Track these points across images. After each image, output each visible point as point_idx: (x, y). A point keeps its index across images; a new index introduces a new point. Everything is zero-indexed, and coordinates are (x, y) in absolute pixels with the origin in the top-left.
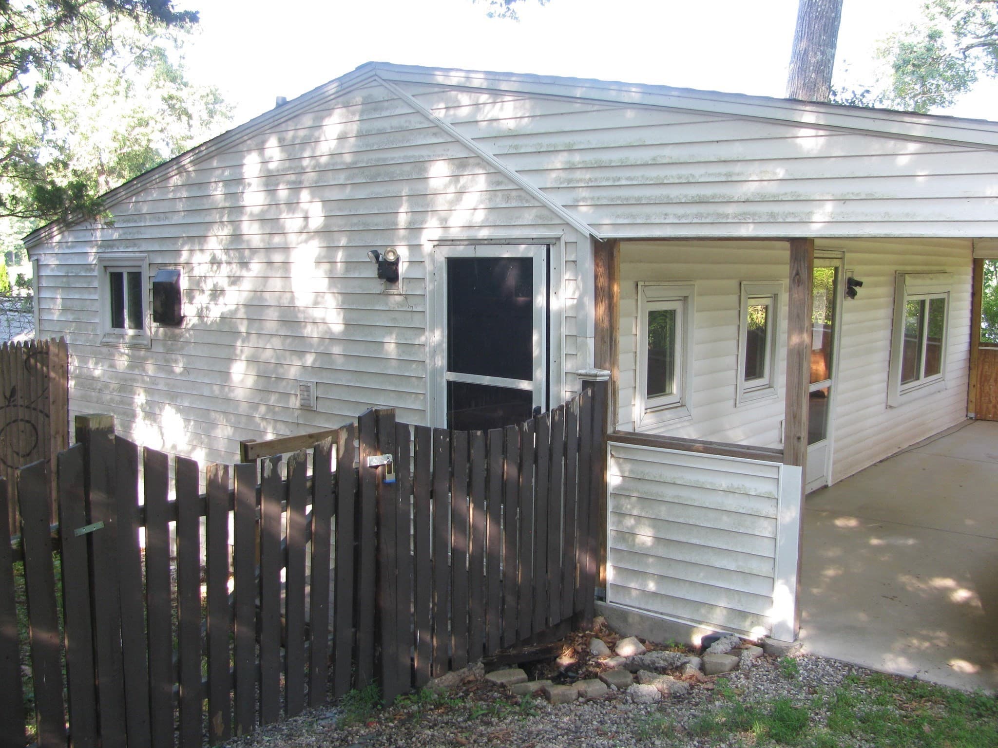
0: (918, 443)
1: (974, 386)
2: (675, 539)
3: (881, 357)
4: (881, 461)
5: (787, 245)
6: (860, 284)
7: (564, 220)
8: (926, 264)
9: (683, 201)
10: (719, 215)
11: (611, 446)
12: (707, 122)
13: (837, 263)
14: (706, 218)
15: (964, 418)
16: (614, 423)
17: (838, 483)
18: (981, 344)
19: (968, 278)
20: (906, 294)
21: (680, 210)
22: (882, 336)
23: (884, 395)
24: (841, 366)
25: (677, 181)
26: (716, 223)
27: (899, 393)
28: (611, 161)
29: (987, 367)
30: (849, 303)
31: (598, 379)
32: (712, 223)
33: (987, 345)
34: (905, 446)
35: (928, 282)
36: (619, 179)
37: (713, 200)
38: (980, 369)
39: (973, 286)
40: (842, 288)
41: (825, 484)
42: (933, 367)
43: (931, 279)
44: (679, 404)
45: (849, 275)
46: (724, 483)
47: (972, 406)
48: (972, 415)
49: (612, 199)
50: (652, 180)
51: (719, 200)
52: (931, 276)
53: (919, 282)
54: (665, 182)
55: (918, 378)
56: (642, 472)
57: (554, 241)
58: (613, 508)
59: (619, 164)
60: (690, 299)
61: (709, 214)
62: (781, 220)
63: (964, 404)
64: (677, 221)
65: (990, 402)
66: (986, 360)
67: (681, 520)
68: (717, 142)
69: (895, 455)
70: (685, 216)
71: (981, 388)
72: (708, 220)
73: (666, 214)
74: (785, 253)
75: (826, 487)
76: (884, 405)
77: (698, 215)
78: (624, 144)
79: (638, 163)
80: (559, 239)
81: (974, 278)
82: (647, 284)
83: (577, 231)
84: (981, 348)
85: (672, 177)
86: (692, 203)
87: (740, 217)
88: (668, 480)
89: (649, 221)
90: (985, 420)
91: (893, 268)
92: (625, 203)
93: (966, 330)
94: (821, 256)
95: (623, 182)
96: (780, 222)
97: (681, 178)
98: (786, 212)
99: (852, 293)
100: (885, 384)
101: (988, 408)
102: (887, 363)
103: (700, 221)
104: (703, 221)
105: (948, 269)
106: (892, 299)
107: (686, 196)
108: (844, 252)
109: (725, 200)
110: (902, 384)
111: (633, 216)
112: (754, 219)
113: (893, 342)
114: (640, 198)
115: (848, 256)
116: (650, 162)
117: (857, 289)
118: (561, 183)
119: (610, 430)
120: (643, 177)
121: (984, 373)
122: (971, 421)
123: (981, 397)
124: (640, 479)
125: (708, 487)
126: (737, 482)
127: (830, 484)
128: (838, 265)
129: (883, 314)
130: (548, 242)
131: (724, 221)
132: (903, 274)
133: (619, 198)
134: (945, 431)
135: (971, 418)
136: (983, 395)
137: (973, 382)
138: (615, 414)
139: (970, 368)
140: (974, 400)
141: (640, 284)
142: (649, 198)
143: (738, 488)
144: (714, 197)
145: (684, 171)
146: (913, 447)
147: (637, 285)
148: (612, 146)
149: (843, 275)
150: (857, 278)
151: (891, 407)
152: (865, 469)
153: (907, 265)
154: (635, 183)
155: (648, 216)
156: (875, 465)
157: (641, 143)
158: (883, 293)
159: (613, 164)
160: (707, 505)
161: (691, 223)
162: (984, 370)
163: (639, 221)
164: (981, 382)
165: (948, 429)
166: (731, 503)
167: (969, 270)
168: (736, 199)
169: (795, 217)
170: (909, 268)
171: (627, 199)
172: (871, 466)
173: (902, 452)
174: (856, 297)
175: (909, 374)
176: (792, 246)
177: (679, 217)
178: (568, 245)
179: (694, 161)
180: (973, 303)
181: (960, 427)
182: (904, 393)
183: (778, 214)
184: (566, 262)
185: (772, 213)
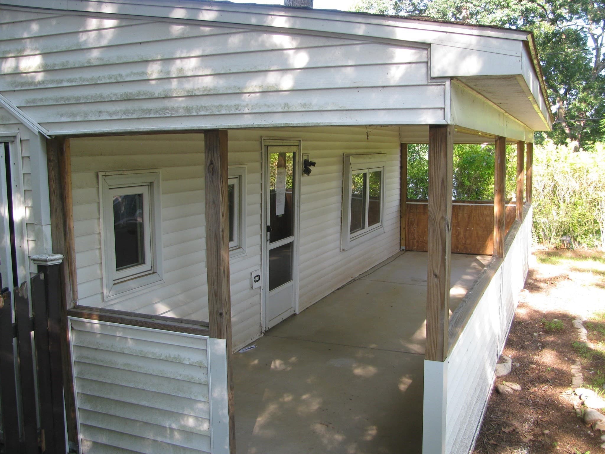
0: (366, 272)
1: (404, 228)
2: (128, 401)
3: (334, 216)
4: (338, 289)
5: (202, 135)
6: (313, 164)
7: (19, 121)
8: (367, 148)
9: (113, 99)
10: (143, 111)
11: (71, 320)
12: (132, 25)
13: (295, 149)
14: (132, 114)
15: (398, 250)
16: (75, 300)
17: (304, 310)
18: (407, 200)
19: (398, 156)
20: (351, 169)
21: (111, 108)
22: (335, 201)
23: (339, 242)
24: (302, 226)
25: (108, 81)
26: (142, 118)
27: (349, 240)
28: (55, 65)
29: (411, 216)
30: (305, 178)
31: (49, 263)
32: (138, 119)
33: (411, 200)
34: (357, 275)
35: (368, 160)
36: (61, 81)
37: (137, 98)
38: (407, 217)
39: (401, 162)
40: (299, 168)
41: (293, 313)
42: (375, 218)
43: (370, 158)
44: (151, 272)
45: (305, 158)
46: (164, 352)
47: (403, 242)
48: (404, 248)
49: (57, 100)
50: (88, 81)
51: (143, 97)
52: (370, 156)
53: (361, 160)
54: (99, 82)
55: (363, 228)
56: (98, 343)
57: (12, 139)
58: (78, 374)
59: (61, 67)
60: (155, 185)
61: (135, 111)
62: (195, 114)
63: (398, 241)
64: (109, 118)
65: (415, 239)
66: (412, 211)
67: (132, 385)
68: (140, 43)
69: (348, 284)
70: (115, 113)
71: (408, 229)
72: (134, 116)
73: (100, 112)
74: (200, 142)
75: (295, 315)
76: (338, 250)
77: (126, 112)
78: (64, 49)
79: (77, 66)
80: (15, 137)
81: (401, 156)
82: (108, 174)
83: (29, 129)
84: (407, 203)
85: (104, 78)
86: (121, 101)
87: (161, 113)
88: (118, 350)
89: (86, 119)
90: (412, 251)
91: (341, 152)
92: (67, 102)
93: (398, 192)
94: (281, 144)
95: (65, 84)
96: (194, 116)
97: (111, 78)
98: (199, 106)
99: (307, 171)
100: (338, 235)
101: (413, 242)
102: (339, 219)
103: (127, 117)
104: (130, 117)
105: (382, 151)
106: (341, 174)
107: (116, 95)
108: (300, 141)
109: (148, 97)
110: (351, 233)
111: (74, 115)
112: (172, 114)
113: (343, 204)
114: (79, 98)
115: (303, 143)
116: (86, 65)
117: (311, 168)
118: (16, 86)
119: (69, 306)
120: (80, 78)
121: (410, 220)
122: (403, 252)
123: (409, 234)
124: (96, 349)
125: (150, 356)
126: (173, 353)
127: (297, 312)
128: (295, 151)
129: (335, 185)
130: (6, 140)
131: (147, 116)
132: (348, 156)
133: (62, 98)
134: (385, 260)
135: (403, 250)
136: (410, 234)
137: (404, 226)
138: (74, 291)
139: (401, 217)
140: (404, 238)
141: (100, 175)
142: (86, 98)
143: (175, 358)
144: (138, 94)
145: (114, 72)
146: (362, 276)
147: (98, 176)
148: (55, 51)
149: (299, 158)
150: (310, 160)
151: (343, 250)
152: (326, 297)
153: (350, 148)
154: (74, 84)
155: (86, 115)
156: (333, 292)
157: (78, 48)
158: (335, 169)
159: (57, 68)
160: (151, 372)
161: (120, 119)
162: (410, 218)
163: (78, 119)
164: (408, 225)
165: (387, 259)
166: (170, 370)
167: (398, 151)
168: (156, 95)
169: (207, 110)
170: (353, 151)
171: (68, 99)
172: (331, 293)
173: (354, 280)
174: (310, 174)
175: (356, 225)
176: (206, 136)
177: (110, 114)
178: (23, 143)
179: (121, 62)
180: (401, 173)
181: (395, 257)
182: (352, 239)
183: (192, 108)
184: (22, 157)
185: (187, 107)
